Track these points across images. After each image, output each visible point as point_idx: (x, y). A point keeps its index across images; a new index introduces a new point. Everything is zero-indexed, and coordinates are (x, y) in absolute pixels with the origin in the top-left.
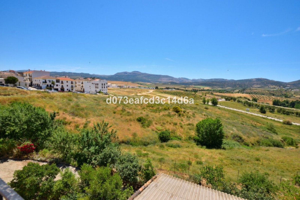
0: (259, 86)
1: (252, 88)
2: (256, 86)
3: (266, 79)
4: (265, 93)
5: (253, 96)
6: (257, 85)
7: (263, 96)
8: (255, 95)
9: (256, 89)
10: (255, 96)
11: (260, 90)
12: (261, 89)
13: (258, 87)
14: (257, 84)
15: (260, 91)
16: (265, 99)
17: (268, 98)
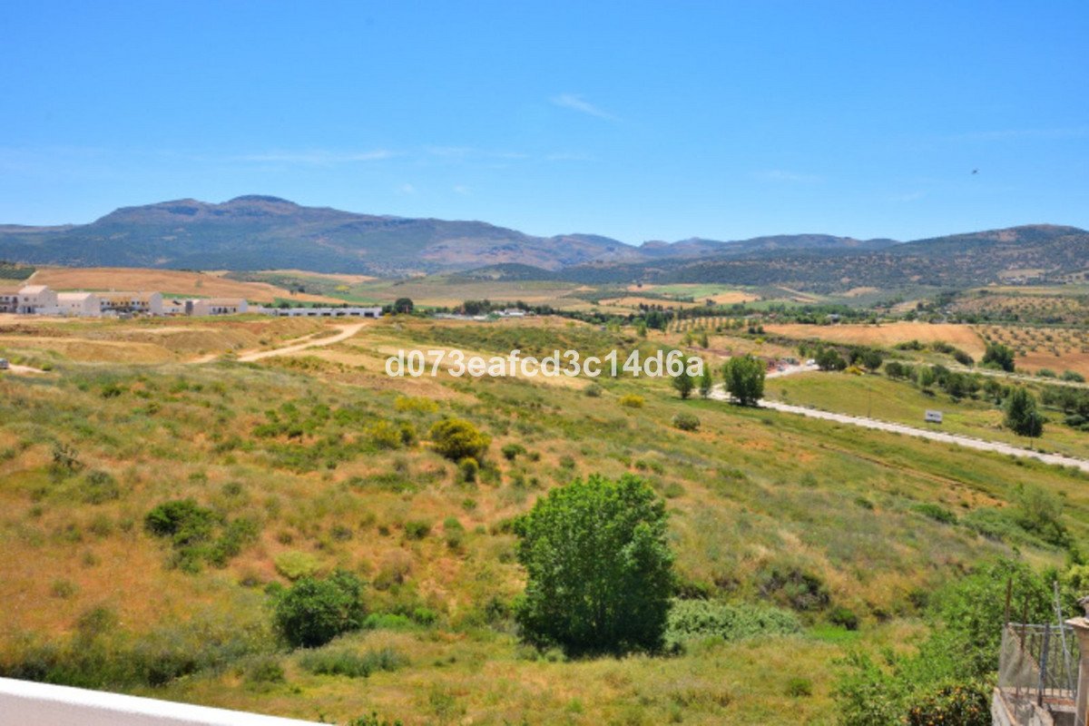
0: (1033, 274)
1: (993, 287)
2: (1017, 275)
3: (1073, 231)
4: (1063, 314)
5: (990, 332)
6: (1022, 268)
7: (1047, 331)
8: (1001, 330)
9: (1015, 295)
10: (1005, 336)
11: (1035, 297)
12: (1041, 290)
13: (1031, 282)
14: (1025, 262)
15: (1037, 302)
16: (1061, 350)
17: (1076, 340)
